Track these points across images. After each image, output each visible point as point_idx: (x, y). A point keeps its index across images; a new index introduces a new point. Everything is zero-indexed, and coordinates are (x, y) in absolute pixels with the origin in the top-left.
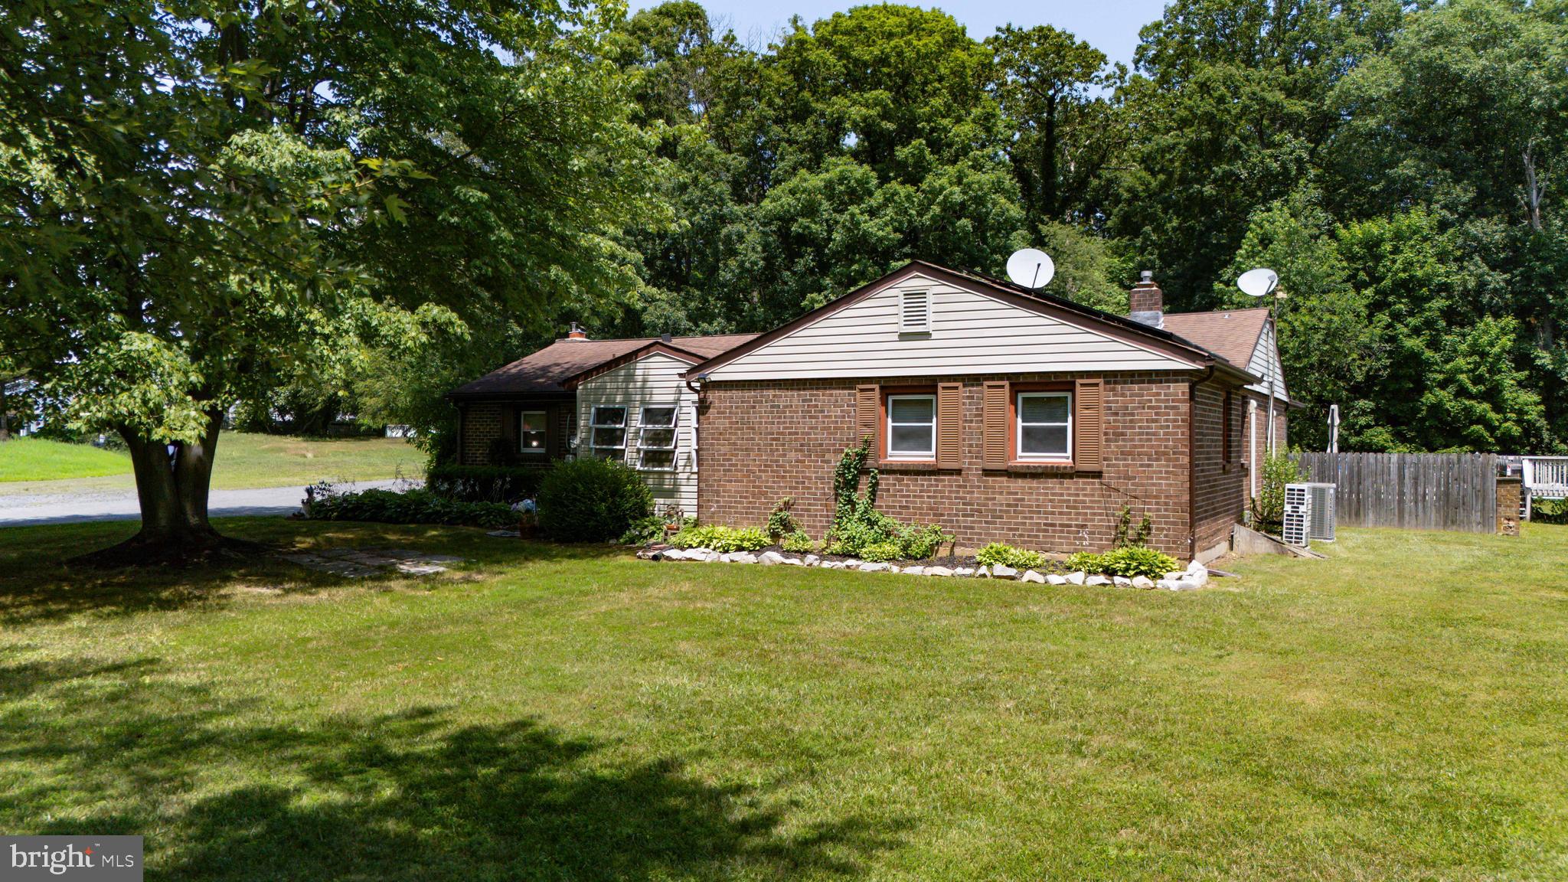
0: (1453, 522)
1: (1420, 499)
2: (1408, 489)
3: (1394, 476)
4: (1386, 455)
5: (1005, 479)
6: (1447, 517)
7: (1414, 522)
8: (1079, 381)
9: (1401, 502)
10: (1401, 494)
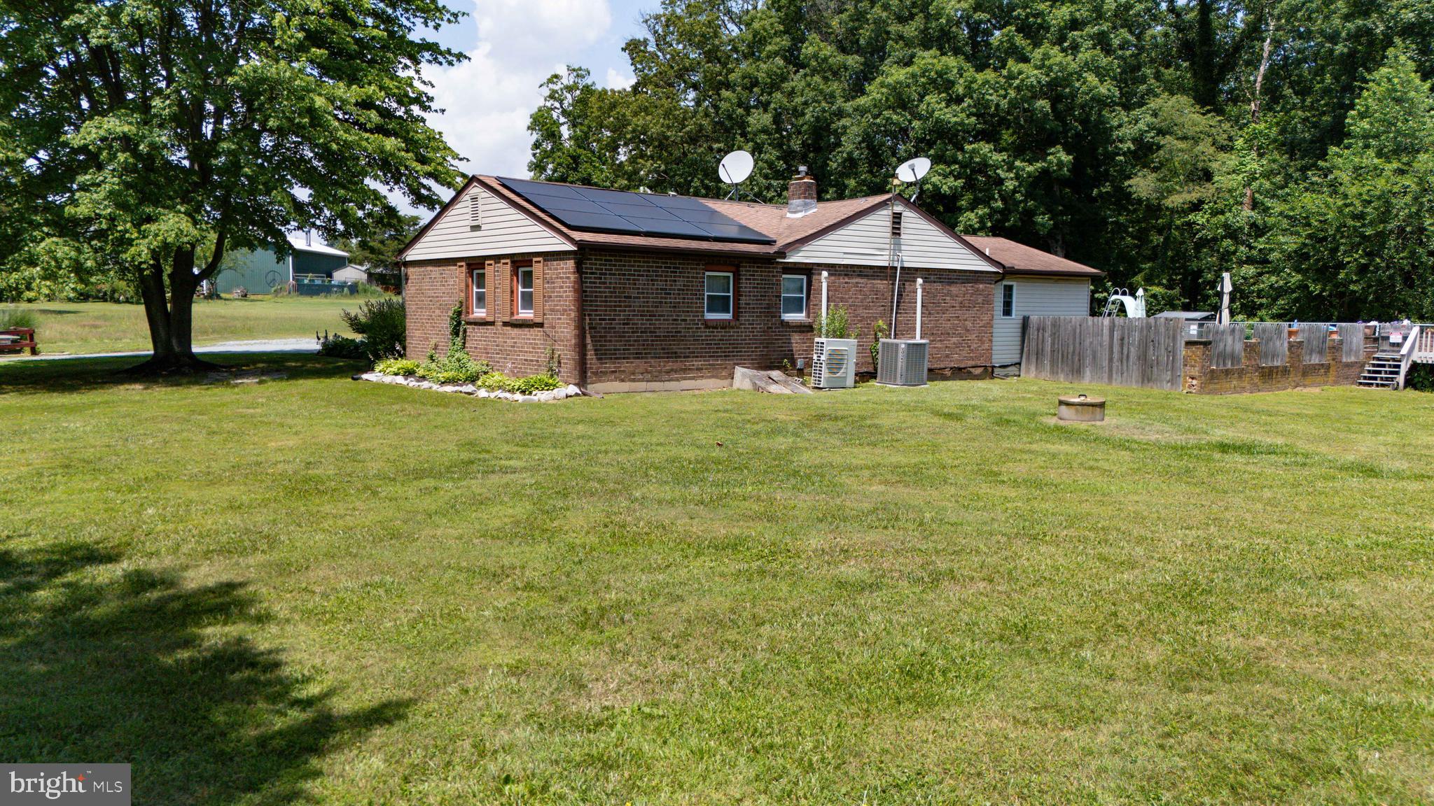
0: (1149, 380)
1: (1125, 358)
2: (1116, 349)
3: (1106, 337)
4: (1100, 318)
5: (509, 328)
6: (1143, 376)
7: (1119, 379)
8: (535, 259)
9: (1111, 360)
10: (1111, 352)
